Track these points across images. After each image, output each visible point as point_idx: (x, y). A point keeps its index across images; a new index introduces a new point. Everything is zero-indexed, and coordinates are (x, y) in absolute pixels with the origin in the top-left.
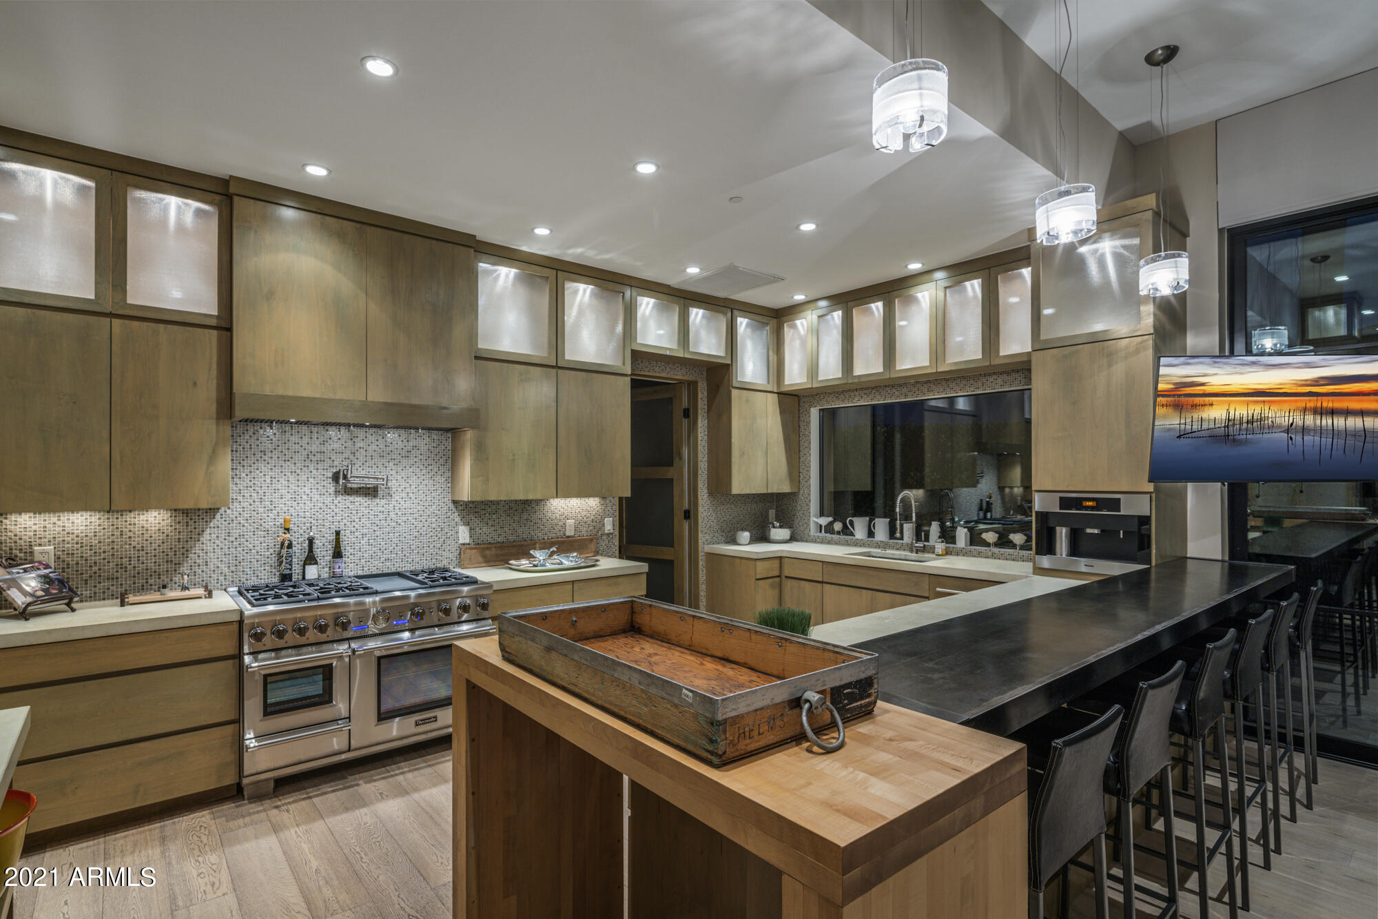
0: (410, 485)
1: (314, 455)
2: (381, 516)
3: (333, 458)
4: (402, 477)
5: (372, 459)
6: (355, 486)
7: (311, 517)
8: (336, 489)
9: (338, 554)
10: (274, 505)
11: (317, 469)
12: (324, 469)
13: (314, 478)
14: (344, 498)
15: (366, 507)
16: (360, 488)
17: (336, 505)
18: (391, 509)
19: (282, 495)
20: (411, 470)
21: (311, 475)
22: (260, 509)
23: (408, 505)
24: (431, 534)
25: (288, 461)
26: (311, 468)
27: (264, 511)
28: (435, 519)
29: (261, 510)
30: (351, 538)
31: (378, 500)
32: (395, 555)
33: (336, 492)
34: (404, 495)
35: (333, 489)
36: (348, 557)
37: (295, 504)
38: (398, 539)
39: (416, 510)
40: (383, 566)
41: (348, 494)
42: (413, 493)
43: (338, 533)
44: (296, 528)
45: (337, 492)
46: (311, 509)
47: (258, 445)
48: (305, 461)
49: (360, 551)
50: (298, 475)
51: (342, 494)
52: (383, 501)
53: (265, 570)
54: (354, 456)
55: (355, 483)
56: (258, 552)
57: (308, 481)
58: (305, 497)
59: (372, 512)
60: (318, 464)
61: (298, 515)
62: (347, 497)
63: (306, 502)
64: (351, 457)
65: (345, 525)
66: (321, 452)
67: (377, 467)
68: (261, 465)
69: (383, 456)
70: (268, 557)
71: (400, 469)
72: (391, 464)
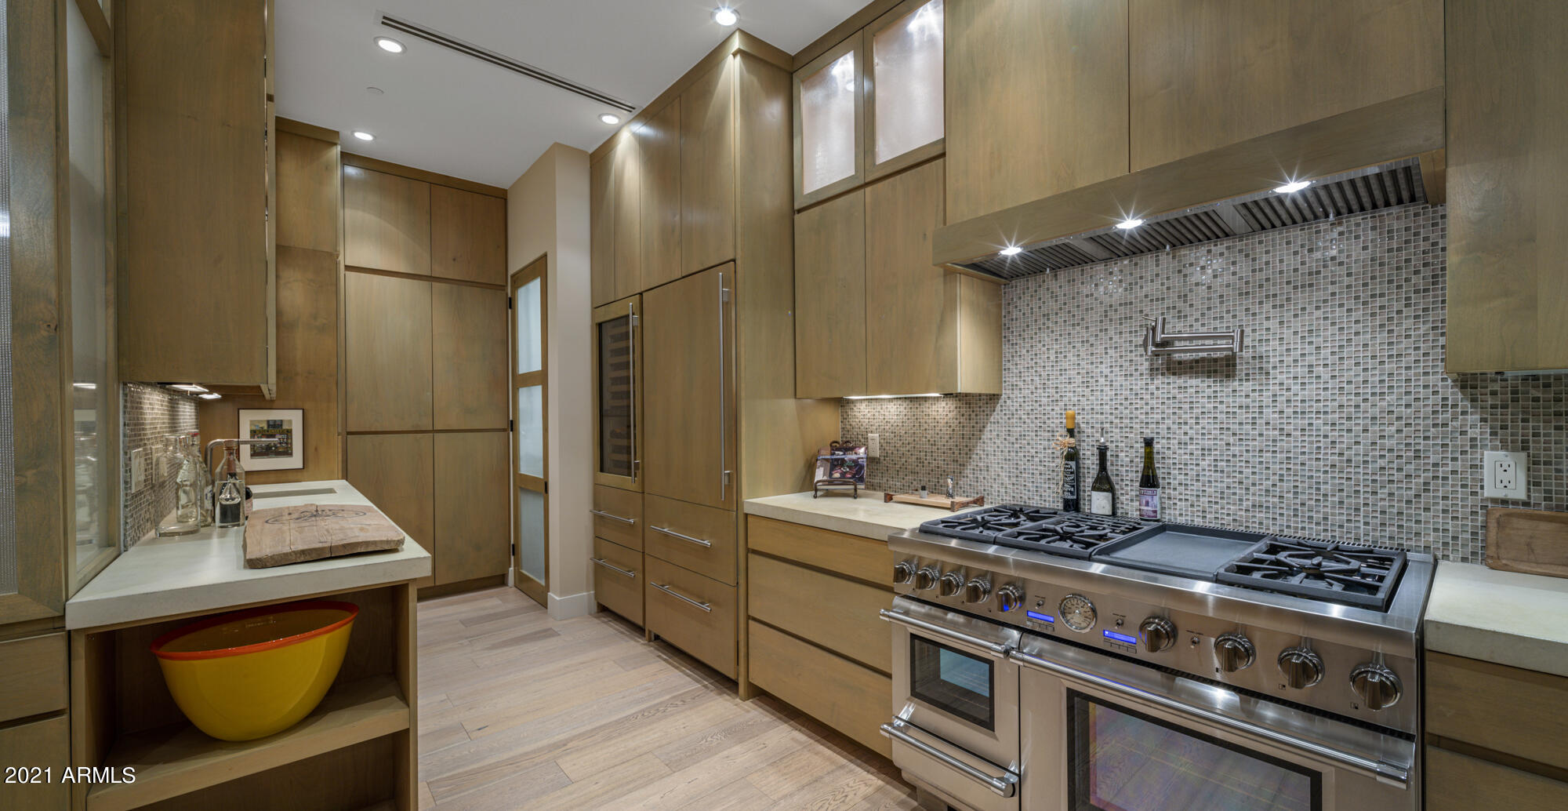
0: (1318, 348)
1: (1116, 310)
2: (1242, 415)
3: (1147, 310)
4: (1296, 333)
5: (1222, 302)
6: (1187, 356)
7: (1111, 414)
8: (1151, 365)
9: (1149, 480)
10: (1060, 394)
11: (1121, 333)
12: (1131, 332)
13: (1116, 348)
14: (1166, 381)
15: (1209, 397)
16: (1197, 361)
17: (1152, 394)
18: (1267, 400)
19: (1070, 379)
20: (1319, 313)
21: (1111, 344)
22: (1043, 399)
23: (1310, 391)
24: (1381, 463)
25: (1078, 324)
26: (1111, 333)
27: (1048, 401)
28: (1394, 429)
29: (1045, 400)
30: (1180, 455)
31: (1237, 383)
32: (1276, 500)
33: (1151, 370)
34: (1300, 371)
35: (1146, 365)
36: (1175, 489)
37: (1087, 392)
38: (1284, 466)
39: (1336, 404)
40: (1247, 517)
41: (1174, 374)
42: (1326, 365)
43: (1149, 443)
44: (1090, 430)
45: (1153, 371)
46: (1111, 400)
47: (1040, 307)
48: (1101, 321)
49: (1198, 480)
50: (1092, 345)
51: (1163, 374)
52: (1247, 386)
53: (1049, 488)
54: (1186, 301)
55: (1183, 352)
56: (1041, 461)
57: (1106, 353)
58: (1102, 380)
59: (1221, 407)
60: (1121, 324)
61: (1092, 409)
62: (1172, 379)
63: (1104, 388)
64: (1180, 304)
65: (1169, 428)
66: (1126, 304)
67: (1234, 316)
68: (1043, 335)
69: (1247, 293)
70: (1053, 471)
71: (1287, 316)
72: (1267, 306)
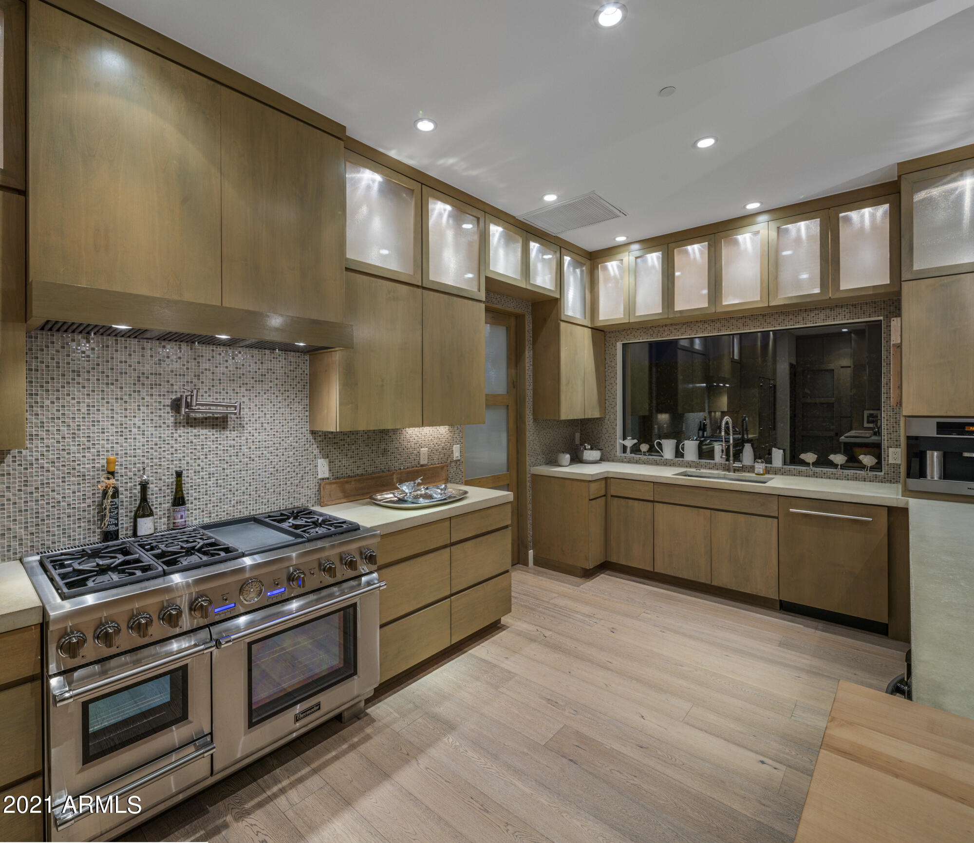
0: (265, 414)
1: (148, 378)
2: (232, 451)
3: (172, 381)
4: (256, 405)
5: (220, 383)
6: (200, 415)
7: (143, 456)
8: (176, 419)
9: (179, 500)
10: (92, 442)
11: (152, 395)
12: (160, 395)
13: (148, 406)
14: (186, 431)
15: (213, 441)
16: (206, 418)
17: (176, 440)
18: (243, 442)
19: (103, 429)
20: (265, 396)
21: (143, 403)
22: (72, 447)
23: (263, 436)
24: (288, 469)
25: (112, 384)
26: (144, 394)
27: (78, 449)
28: (292, 453)
29: (74, 449)
30: (195, 480)
31: (228, 432)
32: (248, 497)
33: (176, 423)
34: (258, 426)
35: (172, 419)
36: (192, 503)
37: (121, 440)
38: (252, 477)
39: (272, 442)
40: (234, 510)
41: (191, 426)
42: (268, 423)
43: (179, 475)
44: (123, 471)
45: (177, 424)
46: (143, 445)
47: (68, 363)
48: (135, 384)
49: (206, 494)
50: (126, 402)
51: (184, 426)
52: (234, 434)
53: (80, 526)
54: (199, 379)
57: (139, 409)
58: (135, 430)
59: (221, 447)
60: (152, 388)
61: (126, 453)
62: (190, 429)
63: (137, 437)
64: (195, 381)
65: (188, 463)
66: (156, 374)
67: (227, 393)
68: (74, 390)
69: (234, 380)
70: (84, 510)
71: (252, 396)
72: (243, 389)
